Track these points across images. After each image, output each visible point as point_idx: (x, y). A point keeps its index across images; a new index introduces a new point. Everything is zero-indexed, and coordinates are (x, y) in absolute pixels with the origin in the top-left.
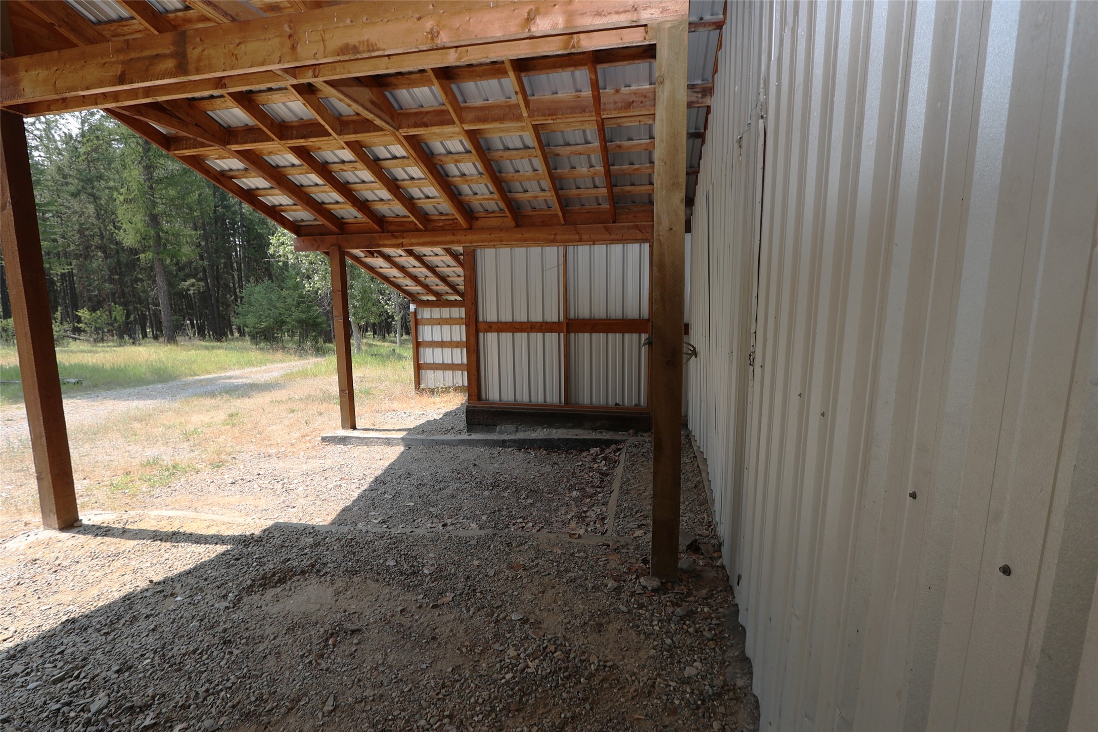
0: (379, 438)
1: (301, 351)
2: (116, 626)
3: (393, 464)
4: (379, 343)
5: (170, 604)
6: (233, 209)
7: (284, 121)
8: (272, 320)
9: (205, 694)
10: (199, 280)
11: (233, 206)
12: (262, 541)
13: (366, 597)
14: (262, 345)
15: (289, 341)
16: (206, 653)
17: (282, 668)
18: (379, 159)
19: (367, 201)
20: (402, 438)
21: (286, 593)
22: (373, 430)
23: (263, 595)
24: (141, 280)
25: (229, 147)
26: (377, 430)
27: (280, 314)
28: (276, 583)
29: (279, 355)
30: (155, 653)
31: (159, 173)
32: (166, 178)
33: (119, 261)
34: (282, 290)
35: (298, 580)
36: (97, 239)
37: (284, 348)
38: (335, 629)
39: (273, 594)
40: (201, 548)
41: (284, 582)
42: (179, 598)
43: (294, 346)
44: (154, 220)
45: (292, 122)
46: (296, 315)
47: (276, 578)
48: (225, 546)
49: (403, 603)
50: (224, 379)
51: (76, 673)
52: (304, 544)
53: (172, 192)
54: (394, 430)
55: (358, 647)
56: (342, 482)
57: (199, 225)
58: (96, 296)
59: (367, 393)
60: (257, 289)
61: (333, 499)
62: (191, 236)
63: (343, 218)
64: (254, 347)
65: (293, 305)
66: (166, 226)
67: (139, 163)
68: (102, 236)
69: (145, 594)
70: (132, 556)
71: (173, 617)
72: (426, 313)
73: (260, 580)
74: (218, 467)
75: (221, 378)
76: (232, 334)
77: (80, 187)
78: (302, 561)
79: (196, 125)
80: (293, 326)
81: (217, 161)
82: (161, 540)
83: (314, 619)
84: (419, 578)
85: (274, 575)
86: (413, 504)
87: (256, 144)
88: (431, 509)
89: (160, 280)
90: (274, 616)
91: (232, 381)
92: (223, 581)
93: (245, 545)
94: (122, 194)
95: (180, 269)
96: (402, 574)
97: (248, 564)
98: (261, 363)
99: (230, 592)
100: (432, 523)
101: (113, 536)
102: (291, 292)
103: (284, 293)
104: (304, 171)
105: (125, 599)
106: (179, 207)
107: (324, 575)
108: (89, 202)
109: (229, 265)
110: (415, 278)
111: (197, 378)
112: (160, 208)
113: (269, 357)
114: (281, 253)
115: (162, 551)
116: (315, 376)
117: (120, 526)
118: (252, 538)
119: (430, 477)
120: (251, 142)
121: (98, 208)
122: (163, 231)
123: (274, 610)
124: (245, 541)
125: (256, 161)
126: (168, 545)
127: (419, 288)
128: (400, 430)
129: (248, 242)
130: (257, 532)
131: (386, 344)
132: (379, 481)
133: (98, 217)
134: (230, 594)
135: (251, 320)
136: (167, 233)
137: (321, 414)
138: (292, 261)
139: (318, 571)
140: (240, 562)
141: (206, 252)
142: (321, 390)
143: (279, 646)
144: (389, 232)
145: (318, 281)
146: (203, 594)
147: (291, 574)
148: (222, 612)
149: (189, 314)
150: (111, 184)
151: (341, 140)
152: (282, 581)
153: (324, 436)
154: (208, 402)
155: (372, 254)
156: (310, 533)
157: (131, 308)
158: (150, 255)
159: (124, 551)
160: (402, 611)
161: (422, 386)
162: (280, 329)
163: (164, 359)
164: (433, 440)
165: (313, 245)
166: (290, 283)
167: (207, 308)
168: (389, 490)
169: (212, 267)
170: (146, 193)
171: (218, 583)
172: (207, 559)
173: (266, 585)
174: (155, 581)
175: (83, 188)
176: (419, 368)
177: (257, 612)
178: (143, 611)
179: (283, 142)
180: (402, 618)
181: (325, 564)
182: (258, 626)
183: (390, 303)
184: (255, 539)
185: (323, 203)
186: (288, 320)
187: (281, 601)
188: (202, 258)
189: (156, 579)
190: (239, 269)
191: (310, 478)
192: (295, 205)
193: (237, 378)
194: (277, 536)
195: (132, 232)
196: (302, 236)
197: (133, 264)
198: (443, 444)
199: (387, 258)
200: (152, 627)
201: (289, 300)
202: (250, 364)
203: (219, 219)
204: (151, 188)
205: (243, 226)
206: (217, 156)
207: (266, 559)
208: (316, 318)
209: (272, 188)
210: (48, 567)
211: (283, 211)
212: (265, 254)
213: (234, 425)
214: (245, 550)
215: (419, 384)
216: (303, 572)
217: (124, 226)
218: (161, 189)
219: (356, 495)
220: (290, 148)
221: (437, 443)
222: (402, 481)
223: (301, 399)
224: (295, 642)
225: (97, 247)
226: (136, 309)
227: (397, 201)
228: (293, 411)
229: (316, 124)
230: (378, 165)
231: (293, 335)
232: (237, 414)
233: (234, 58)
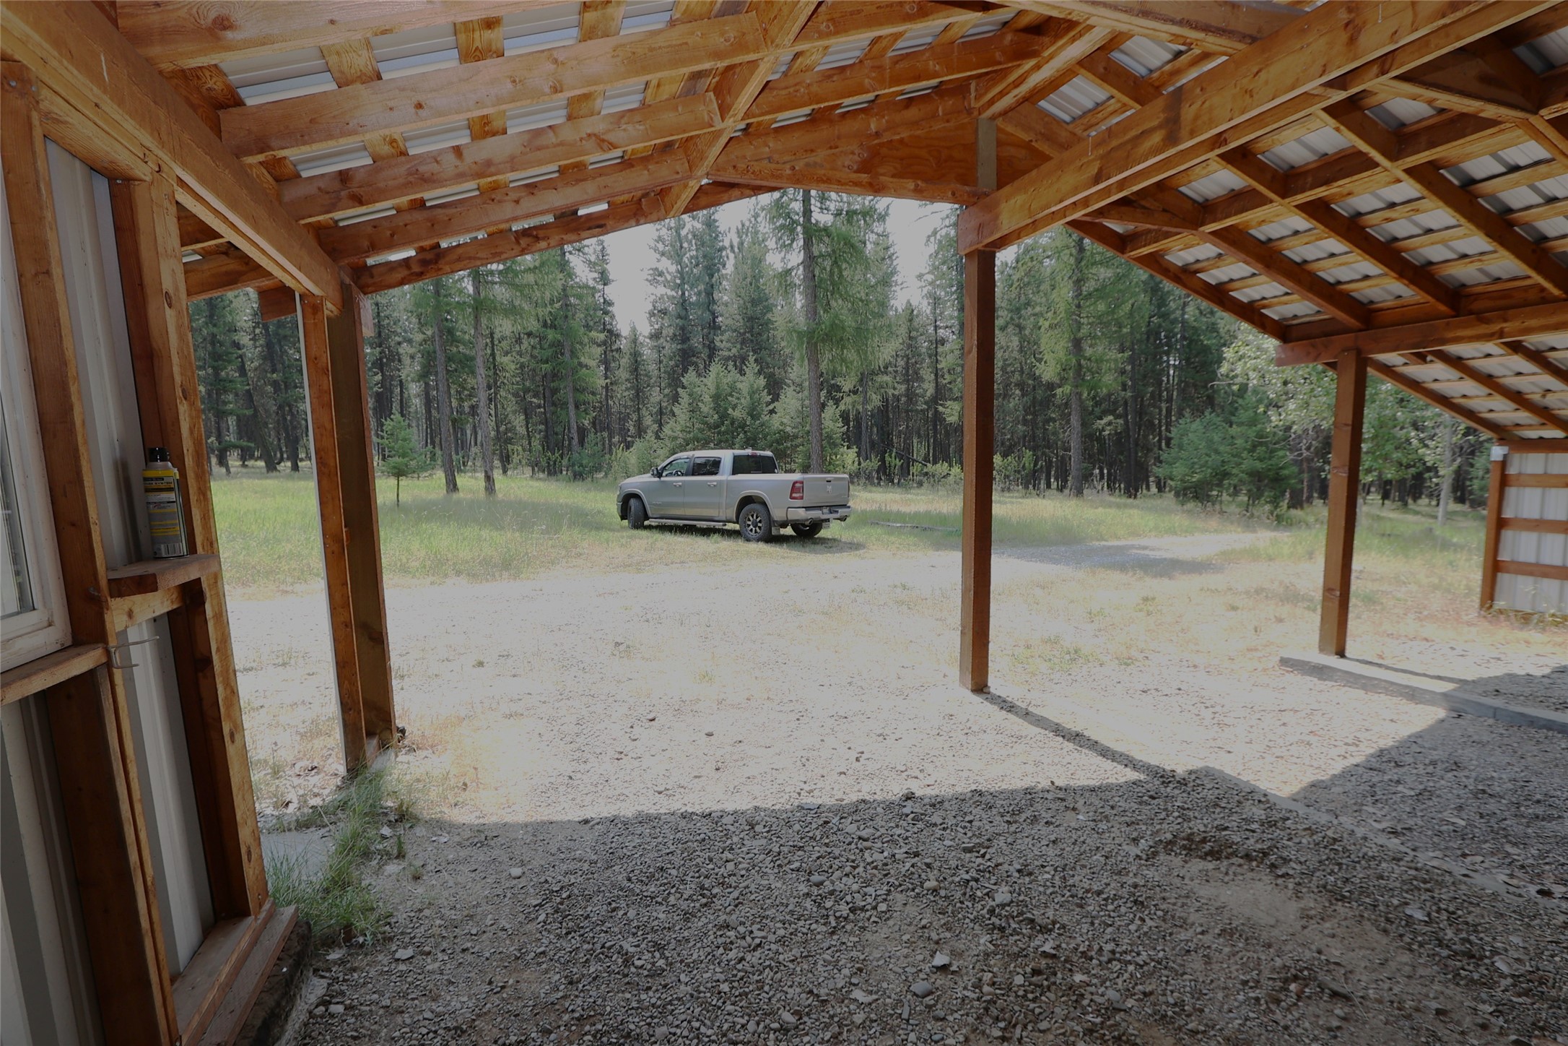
0: (1393, 683)
1: (1248, 519)
2: (1017, 818)
3: (1419, 735)
4: (1392, 515)
5: (1070, 819)
6: (1172, 317)
7: (1293, 167)
8: (1209, 471)
9: (1111, 956)
10: (1117, 417)
11: (1174, 312)
12: (1186, 785)
13: (1361, 948)
14: (1190, 505)
15: (1229, 502)
16: (1112, 903)
17: (1212, 981)
18: (1474, 182)
19: (1431, 263)
20: (1445, 695)
21: (1221, 876)
22: (1380, 665)
23: (1186, 862)
24: (1054, 420)
25: (1202, 229)
26: (1387, 668)
27: (1223, 462)
28: (1207, 854)
29: (1213, 522)
30: (1056, 870)
31: (1089, 286)
32: (1097, 290)
33: (1034, 398)
34: (1231, 426)
35: (1240, 865)
36: (1017, 375)
37: (1222, 512)
38: (1301, 971)
39: (1201, 868)
40: (1108, 764)
41: (1218, 859)
42: (1080, 817)
43: (1238, 510)
44: (1077, 344)
45: (1308, 164)
46: (1249, 463)
47: (1207, 847)
48: (1137, 774)
49: (1442, 998)
50: (1137, 549)
51: (983, 851)
52: (1250, 814)
53: (1101, 307)
54: (1425, 675)
55: (1344, 1025)
56: (1312, 739)
57: (1128, 344)
58: (1009, 439)
59: (1370, 600)
60: (1194, 426)
61: (1294, 760)
62: (1116, 360)
63: (1372, 302)
64: (1179, 507)
65: (1245, 449)
66: (1089, 352)
67: (1070, 278)
68: (1022, 371)
69: (1046, 795)
70: (1034, 745)
71: (1075, 837)
72: (1532, 463)
73: (1184, 839)
74: (1128, 665)
75: (1132, 547)
76: (1148, 488)
77: (1008, 319)
78: (1247, 839)
79: (1164, 210)
80: (1240, 481)
81: (1181, 253)
82: (1063, 737)
83: (1265, 935)
84: (1482, 970)
85: (1204, 841)
86: (1463, 823)
87: (1244, 214)
88: (1509, 848)
89: (1075, 420)
90: (1203, 901)
91: (1146, 552)
92: (1133, 819)
93: (1163, 782)
94: (1046, 320)
95: (1097, 404)
96: (1440, 943)
97: (1166, 810)
98: (1186, 531)
99: (1142, 838)
100: (1512, 876)
101: (1016, 714)
102: (1244, 429)
103: (1235, 430)
104: (1313, 238)
105: (1027, 791)
106: (1107, 325)
107: (1282, 876)
108: (1015, 334)
109: (1156, 397)
110: (1517, 397)
111: (1104, 543)
112: (1085, 330)
113: (1199, 524)
114: (1238, 371)
115: (1065, 750)
116: (1270, 559)
117: (1024, 706)
118: (1173, 776)
119: (1510, 786)
120: (1235, 214)
121: (1023, 339)
122: (1085, 358)
123: (1205, 891)
124: (1166, 778)
125: (1237, 241)
126: (1071, 745)
127: (1523, 416)
128: (1439, 678)
129: (1187, 360)
130: (1181, 771)
131: (1410, 517)
132: (1386, 759)
133: (1021, 350)
134: (1142, 841)
135: (1179, 470)
136: (1089, 359)
137: (1280, 620)
138: (1255, 382)
139: (1273, 866)
140: (1156, 802)
141: (1131, 379)
142: (1281, 583)
143: (1209, 947)
144: (1471, 313)
145: (1295, 410)
146: (1110, 825)
147: (1230, 850)
148: (1131, 859)
149: (1099, 461)
150: (1038, 309)
151: (1397, 169)
152: (1214, 855)
153: (1286, 656)
154: (1117, 576)
155: (1422, 358)
156: (1260, 801)
157: (1039, 453)
158: (1067, 389)
159: (1026, 736)
160: (1439, 1012)
161: (1500, 603)
162: (1220, 485)
163: (1069, 516)
164: (1522, 715)
165: (1308, 354)
166: (1244, 415)
167: (1121, 453)
168: (1409, 779)
169: (1136, 401)
170: (1074, 313)
171: (1127, 819)
172: (1114, 781)
173: (1191, 850)
174: (1056, 784)
175: (1012, 319)
176: (1494, 568)
177: (1177, 882)
178: (1044, 814)
179: (1287, 200)
180: (1437, 1023)
181: (1286, 861)
182: (1180, 902)
183: (1431, 444)
184: (1178, 779)
185: (1339, 283)
186: (1234, 471)
187: (1213, 883)
188: (1124, 389)
189: (1059, 783)
190: (1169, 400)
191: (1258, 716)
192: (1287, 294)
193: (1153, 550)
194: (1209, 786)
195: (1052, 363)
196: (1291, 342)
197: (1047, 402)
198: (1549, 729)
199: (1457, 363)
200: (1053, 838)
201: (1239, 442)
202: (1172, 531)
203: (1153, 333)
204: (1079, 306)
205: (1184, 338)
206: (1182, 246)
207: (1191, 813)
208: (1281, 468)
209: (1254, 275)
210: (961, 727)
211: (1265, 307)
212: (1213, 376)
213: (1149, 614)
214: (1162, 789)
215: (1492, 598)
216: (1247, 857)
217: (1046, 357)
218: (1089, 306)
219: (1337, 767)
220: (1296, 206)
221: (1533, 722)
222: (1439, 772)
223: (1247, 593)
224: (1234, 955)
225: (1016, 385)
226: (1044, 453)
227: (1503, 252)
228: (1234, 608)
229: (1353, 154)
230: (1469, 193)
231: (1236, 492)
232: (1154, 599)
233: (1248, 96)
